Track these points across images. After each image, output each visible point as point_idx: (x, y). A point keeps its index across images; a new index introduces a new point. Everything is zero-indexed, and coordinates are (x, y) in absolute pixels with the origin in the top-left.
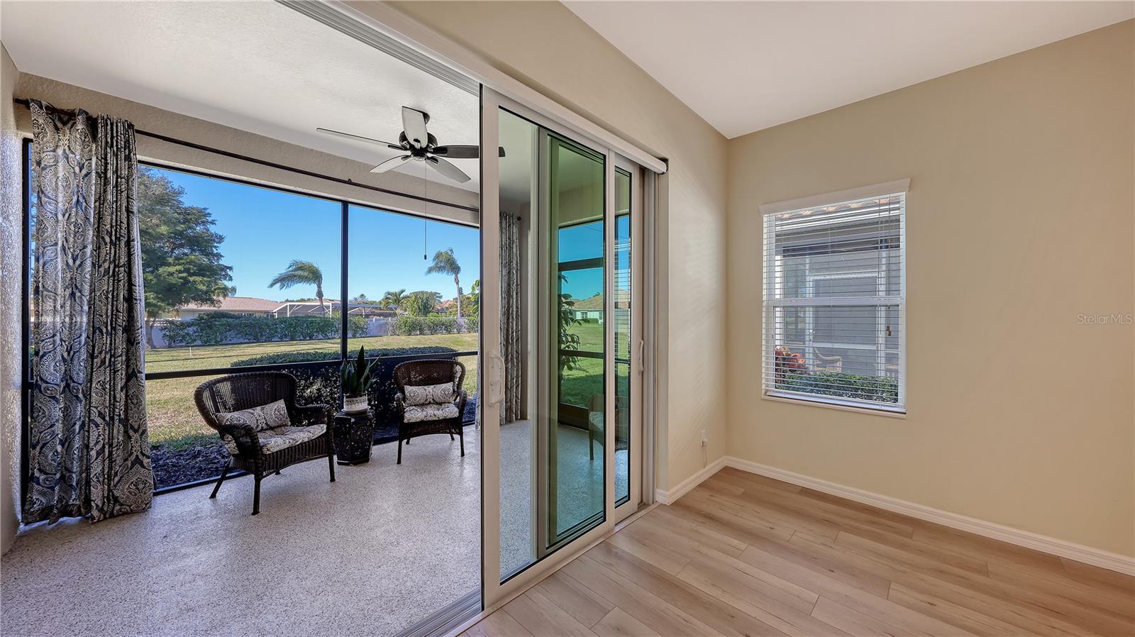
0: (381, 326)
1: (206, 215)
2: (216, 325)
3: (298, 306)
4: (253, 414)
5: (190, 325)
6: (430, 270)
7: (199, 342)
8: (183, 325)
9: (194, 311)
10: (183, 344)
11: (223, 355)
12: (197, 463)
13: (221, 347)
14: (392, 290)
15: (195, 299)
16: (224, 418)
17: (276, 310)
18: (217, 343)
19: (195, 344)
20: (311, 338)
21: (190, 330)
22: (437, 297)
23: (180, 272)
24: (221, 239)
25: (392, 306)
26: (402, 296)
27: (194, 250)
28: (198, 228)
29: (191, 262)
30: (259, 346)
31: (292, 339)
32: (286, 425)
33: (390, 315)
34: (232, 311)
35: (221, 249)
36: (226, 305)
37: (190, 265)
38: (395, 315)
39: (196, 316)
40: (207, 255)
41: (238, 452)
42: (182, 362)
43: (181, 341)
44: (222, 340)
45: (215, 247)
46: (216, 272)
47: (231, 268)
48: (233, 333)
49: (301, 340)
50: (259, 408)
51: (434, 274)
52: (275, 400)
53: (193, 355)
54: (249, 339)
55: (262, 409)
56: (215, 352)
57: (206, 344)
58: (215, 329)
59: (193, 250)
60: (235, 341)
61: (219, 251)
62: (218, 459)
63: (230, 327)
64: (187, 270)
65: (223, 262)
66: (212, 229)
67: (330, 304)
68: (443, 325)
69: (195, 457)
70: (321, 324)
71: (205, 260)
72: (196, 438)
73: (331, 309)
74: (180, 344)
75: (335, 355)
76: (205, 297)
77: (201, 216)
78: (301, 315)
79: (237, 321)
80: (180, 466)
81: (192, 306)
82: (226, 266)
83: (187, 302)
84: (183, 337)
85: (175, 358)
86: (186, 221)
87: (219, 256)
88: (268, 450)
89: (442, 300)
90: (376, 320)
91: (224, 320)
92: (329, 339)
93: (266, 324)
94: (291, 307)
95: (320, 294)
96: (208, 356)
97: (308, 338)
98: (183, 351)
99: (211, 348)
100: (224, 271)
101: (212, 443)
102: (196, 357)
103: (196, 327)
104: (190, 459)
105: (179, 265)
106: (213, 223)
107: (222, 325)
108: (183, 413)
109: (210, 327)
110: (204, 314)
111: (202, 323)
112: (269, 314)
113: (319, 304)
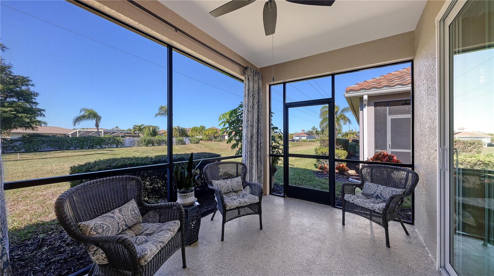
0: (131, 142)
1: (28, 81)
2: (34, 141)
3: (83, 131)
4: (113, 217)
5: (16, 140)
6: (157, 115)
7: (23, 150)
8: (12, 141)
9: (19, 133)
10: (13, 151)
11: (41, 157)
12: (43, 254)
13: (38, 153)
14: (137, 124)
15: (20, 127)
16: (88, 227)
17: (70, 133)
18: (35, 151)
19: (21, 151)
20: (92, 148)
21: (18, 143)
22: (157, 128)
23: (11, 111)
24: (37, 94)
25: (136, 132)
26: (142, 127)
27: (21, 100)
28: (23, 87)
29: (19, 106)
30: (63, 152)
31: (82, 148)
32: (139, 223)
33: (135, 136)
34: (44, 133)
35: (37, 99)
36: (41, 130)
37: (19, 107)
38: (139, 136)
39: (20, 136)
40: (29, 102)
41: (106, 262)
42: (13, 162)
43: (11, 150)
44: (38, 149)
45: (34, 98)
46: (34, 112)
47: (44, 110)
48: (45, 145)
49: (87, 149)
50: (117, 210)
51: (159, 117)
52: (127, 201)
53: (20, 158)
54: (55, 149)
55: (120, 211)
56: (35, 156)
57: (27, 151)
58: (34, 143)
59: (19, 99)
60: (46, 149)
61: (36, 101)
62: (63, 247)
63: (44, 142)
64: (15, 110)
65: (39, 107)
66: (32, 89)
67: (102, 130)
68: (164, 141)
69: (40, 247)
70: (98, 141)
71: (28, 106)
72: (37, 225)
73: (103, 133)
74: (11, 152)
75: (158, 159)
76: (28, 126)
77: (25, 81)
78: (86, 136)
79: (48, 139)
80: (27, 259)
81: (20, 130)
82: (40, 109)
83: (15, 127)
84: (13, 147)
85: (8, 160)
86: (14, 83)
87: (36, 103)
88: (146, 261)
89: (160, 130)
90: (129, 139)
91: (39, 138)
92: (103, 148)
93: (66, 141)
94: (80, 132)
95: (97, 125)
96: (31, 158)
97: (91, 148)
98: (13, 155)
99: (32, 154)
100: (40, 112)
101: (52, 229)
102: (23, 159)
103: (21, 142)
104: (35, 250)
105: (12, 107)
106: (32, 85)
107: (38, 141)
108: (21, 201)
109: (30, 142)
110: (26, 135)
111: (25, 140)
112: (66, 136)
113: (97, 130)
